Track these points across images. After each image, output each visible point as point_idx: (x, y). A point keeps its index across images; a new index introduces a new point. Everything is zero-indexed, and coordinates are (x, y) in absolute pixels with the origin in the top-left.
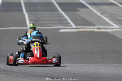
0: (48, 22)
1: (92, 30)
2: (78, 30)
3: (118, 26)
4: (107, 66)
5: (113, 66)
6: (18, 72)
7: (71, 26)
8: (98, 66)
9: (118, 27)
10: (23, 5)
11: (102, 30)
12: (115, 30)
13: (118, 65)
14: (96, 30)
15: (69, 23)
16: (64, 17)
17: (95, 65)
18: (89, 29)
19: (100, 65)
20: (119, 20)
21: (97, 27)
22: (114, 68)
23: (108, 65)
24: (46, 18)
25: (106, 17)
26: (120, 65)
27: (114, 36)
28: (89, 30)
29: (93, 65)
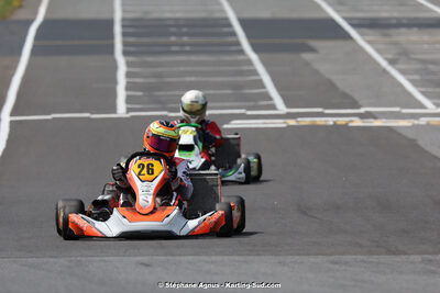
1: (341, 121)
2: (292, 122)
10: (118, 29)
12: (423, 121)
14: (357, 122)
27: (413, 144)
28: (330, 121)
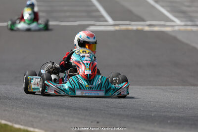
0: (68, 14)
1: (140, 28)
2: (117, 28)
3: (182, 21)
4: (162, 89)
5: (171, 89)
6: (17, 99)
7: (106, 21)
8: (147, 88)
9: (183, 23)
11: (156, 29)
12: (176, 28)
13: (181, 87)
14: (147, 29)
15: (102, 16)
16: (94, 6)
17: (142, 87)
18: (135, 26)
19: (151, 87)
20: (184, 12)
21: (148, 23)
22: (173, 92)
23: (163, 87)
24: (66, 8)
25: (163, 6)
26: (183, 87)
27: (175, 38)
28: (135, 28)
29: (139, 87)
